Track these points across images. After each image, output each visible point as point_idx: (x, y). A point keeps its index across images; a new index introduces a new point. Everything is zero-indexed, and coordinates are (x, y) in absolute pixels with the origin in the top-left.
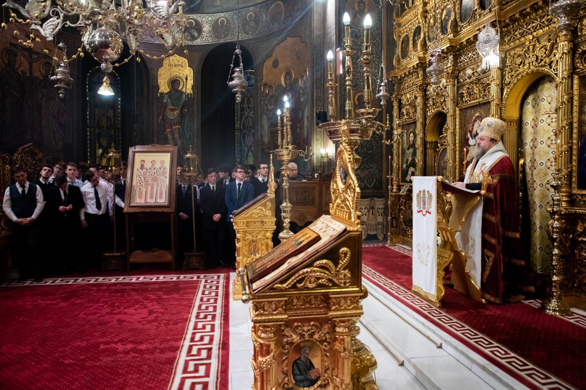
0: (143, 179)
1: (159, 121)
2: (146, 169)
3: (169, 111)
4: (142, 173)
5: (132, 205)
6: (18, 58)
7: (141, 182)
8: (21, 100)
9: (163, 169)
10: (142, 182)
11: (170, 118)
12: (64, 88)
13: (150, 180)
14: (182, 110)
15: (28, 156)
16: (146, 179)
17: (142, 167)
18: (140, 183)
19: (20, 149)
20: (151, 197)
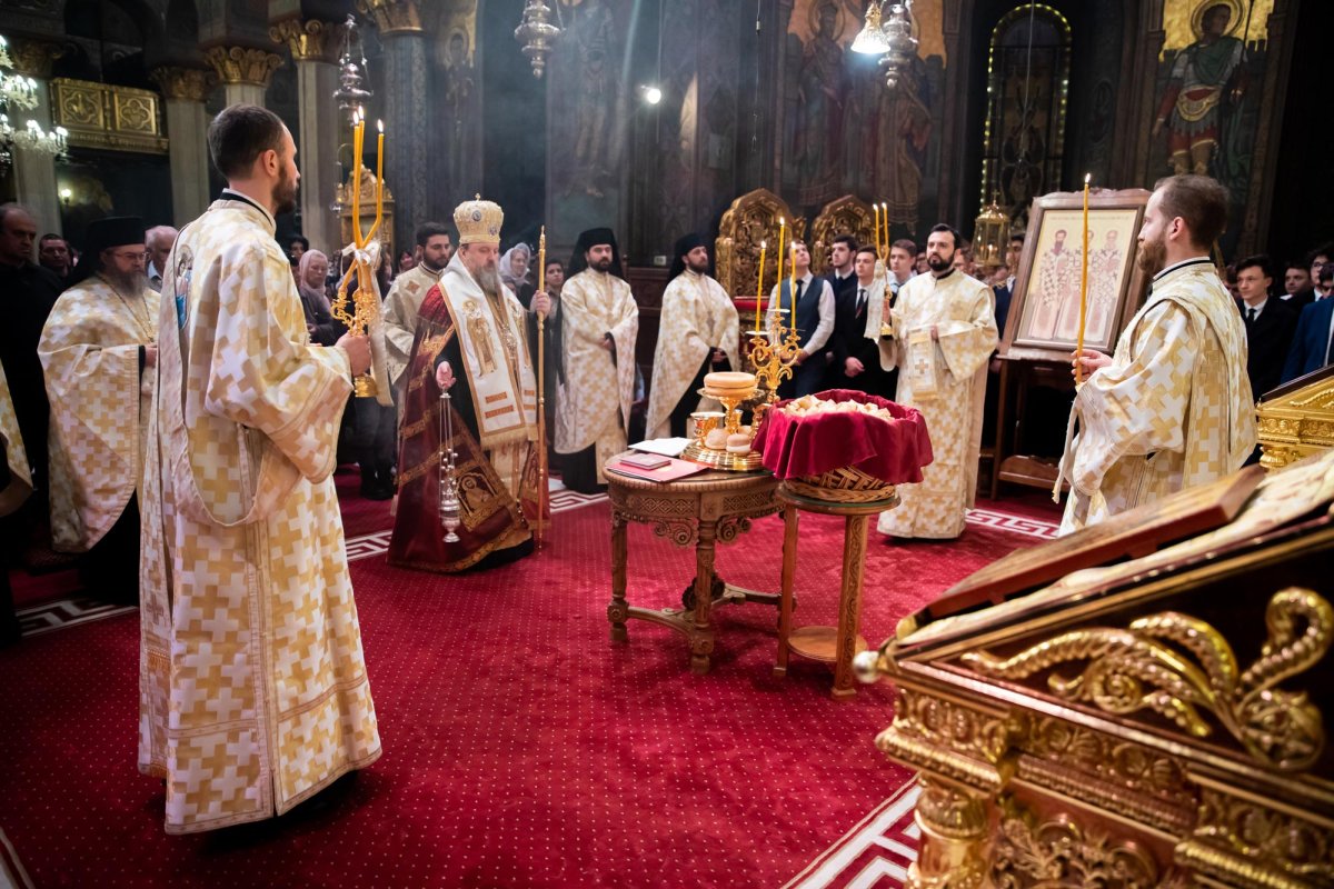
0: (1055, 278)
1: (1156, 130)
2: (1068, 253)
3: (1185, 98)
4: (1055, 264)
5: (1019, 341)
6: (840, 16)
7: (1049, 285)
8: (839, 104)
9: (1109, 254)
10: (1053, 286)
11: (1186, 117)
12: (896, 64)
13: (1073, 282)
14: (1226, 92)
15: (842, 222)
16: (1064, 278)
17: (1059, 245)
18: (1047, 289)
19: (828, 207)
20: (1070, 326)
